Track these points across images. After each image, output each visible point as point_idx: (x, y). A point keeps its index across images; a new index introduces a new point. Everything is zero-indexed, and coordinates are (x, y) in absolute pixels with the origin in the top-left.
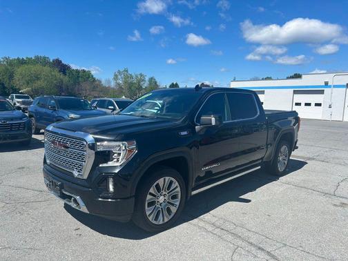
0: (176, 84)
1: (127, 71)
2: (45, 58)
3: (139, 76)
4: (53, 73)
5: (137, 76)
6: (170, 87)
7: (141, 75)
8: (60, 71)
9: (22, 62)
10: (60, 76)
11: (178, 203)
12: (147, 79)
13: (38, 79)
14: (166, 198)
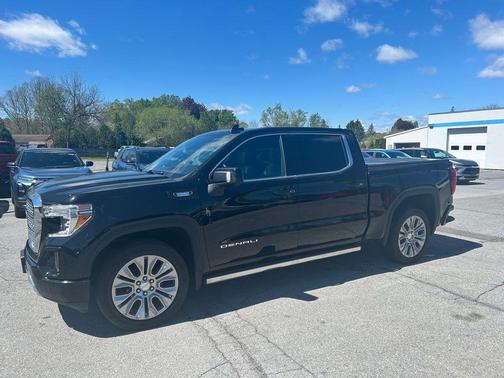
0: (358, 122)
1: (280, 108)
2: (173, 97)
3: (297, 114)
4: (183, 117)
5: (293, 114)
6: (348, 126)
7: (300, 112)
8: (192, 114)
9: (145, 104)
10: (191, 120)
11: (174, 294)
12: (308, 117)
13: (164, 125)
14: (154, 285)
